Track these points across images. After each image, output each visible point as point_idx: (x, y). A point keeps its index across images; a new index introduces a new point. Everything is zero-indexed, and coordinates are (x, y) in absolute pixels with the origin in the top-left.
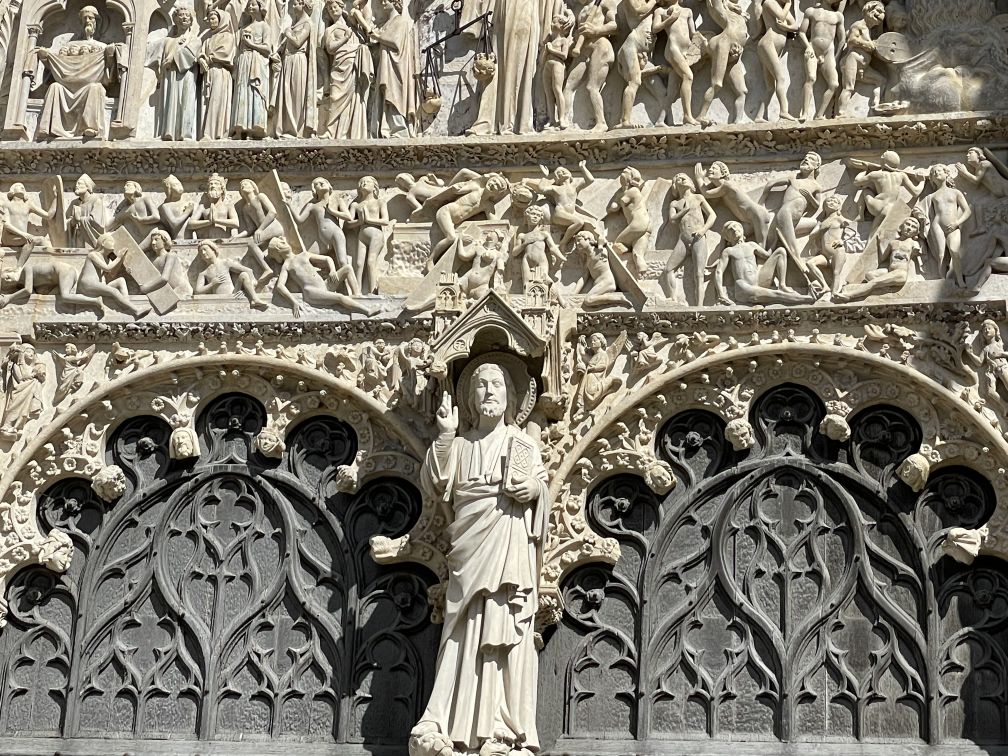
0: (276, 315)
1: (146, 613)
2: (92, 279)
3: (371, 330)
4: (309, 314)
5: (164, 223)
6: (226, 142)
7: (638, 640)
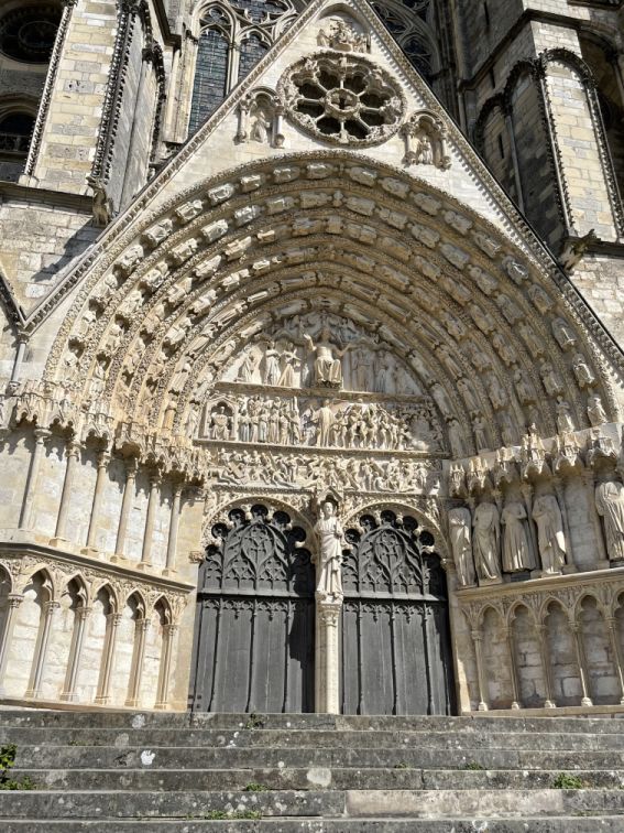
0: (271, 486)
1: (240, 558)
2: (226, 474)
3: (295, 491)
4: (279, 487)
5: (243, 462)
6: (257, 443)
7: (357, 568)
